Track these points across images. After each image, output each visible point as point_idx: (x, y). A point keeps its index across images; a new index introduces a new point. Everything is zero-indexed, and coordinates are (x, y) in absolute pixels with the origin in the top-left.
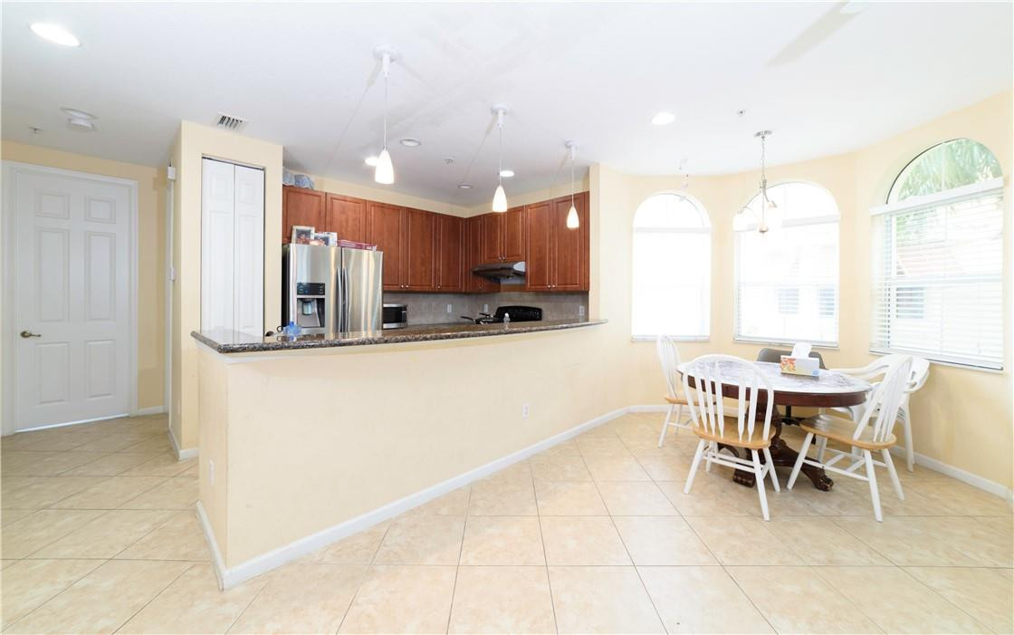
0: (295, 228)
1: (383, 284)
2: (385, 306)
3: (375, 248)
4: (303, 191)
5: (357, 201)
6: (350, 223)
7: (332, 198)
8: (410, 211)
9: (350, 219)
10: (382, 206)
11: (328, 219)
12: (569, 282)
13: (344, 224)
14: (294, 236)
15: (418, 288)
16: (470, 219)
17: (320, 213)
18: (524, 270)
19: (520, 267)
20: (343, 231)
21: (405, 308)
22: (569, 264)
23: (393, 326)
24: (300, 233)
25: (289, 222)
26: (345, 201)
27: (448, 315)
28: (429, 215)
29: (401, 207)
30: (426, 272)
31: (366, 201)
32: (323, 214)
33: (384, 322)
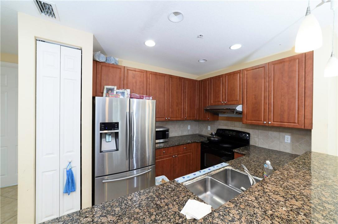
0: (106, 87)
1: (156, 118)
2: (157, 130)
3: (151, 98)
4: (111, 66)
5: (142, 71)
6: (138, 84)
7: (128, 70)
8: (171, 77)
9: (138, 82)
10: (156, 74)
11: (125, 82)
12: (286, 121)
13: (135, 84)
14: (105, 92)
15: (174, 119)
16: (202, 81)
17: (120, 78)
18: (241, 110)
19: (239, 108)
20: (134, 89)
21: (168, 131)
22: (286, 108)
23: (161, 141)
24: (108, 90)
25: (102, 84)
26: (135, 71)
27: (189, 131)
28: (180, 79)
29: (166, 75)
30: (179, 110)
31: (147, 71)
32: (122, 79)
33: (157, 139)
